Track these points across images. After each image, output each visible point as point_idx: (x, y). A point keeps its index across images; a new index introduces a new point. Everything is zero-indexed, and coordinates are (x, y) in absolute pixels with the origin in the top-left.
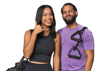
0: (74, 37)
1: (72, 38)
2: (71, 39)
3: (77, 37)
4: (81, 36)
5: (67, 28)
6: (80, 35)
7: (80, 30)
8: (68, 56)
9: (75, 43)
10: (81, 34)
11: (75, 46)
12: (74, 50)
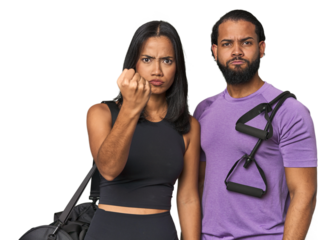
0: (247, 124)
1: (241, 125)
2: (237, 129)
3: (259, 123)
4: (270, 120)
5: (228, 95)
6: (266, 117)
7: (269, 100)
8: (224, 187)
9: (249, 143)
10: (269, 114)
11: (249, 153)
12: (247, 166)
